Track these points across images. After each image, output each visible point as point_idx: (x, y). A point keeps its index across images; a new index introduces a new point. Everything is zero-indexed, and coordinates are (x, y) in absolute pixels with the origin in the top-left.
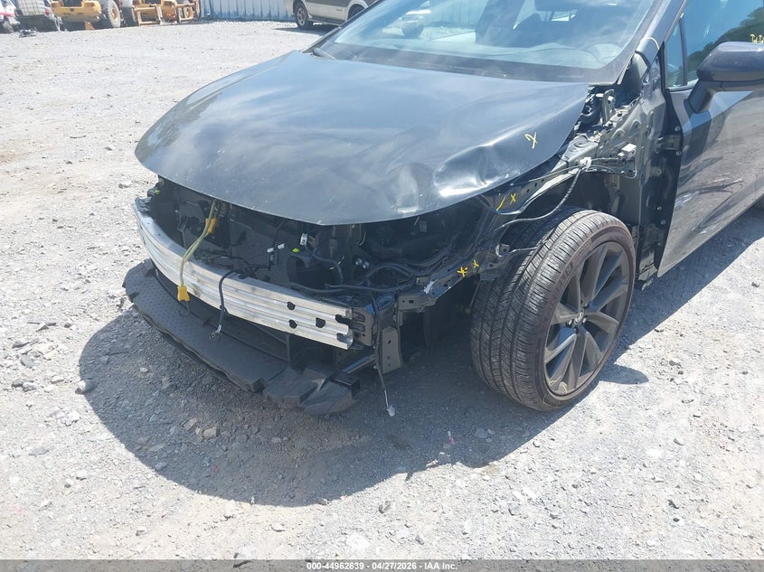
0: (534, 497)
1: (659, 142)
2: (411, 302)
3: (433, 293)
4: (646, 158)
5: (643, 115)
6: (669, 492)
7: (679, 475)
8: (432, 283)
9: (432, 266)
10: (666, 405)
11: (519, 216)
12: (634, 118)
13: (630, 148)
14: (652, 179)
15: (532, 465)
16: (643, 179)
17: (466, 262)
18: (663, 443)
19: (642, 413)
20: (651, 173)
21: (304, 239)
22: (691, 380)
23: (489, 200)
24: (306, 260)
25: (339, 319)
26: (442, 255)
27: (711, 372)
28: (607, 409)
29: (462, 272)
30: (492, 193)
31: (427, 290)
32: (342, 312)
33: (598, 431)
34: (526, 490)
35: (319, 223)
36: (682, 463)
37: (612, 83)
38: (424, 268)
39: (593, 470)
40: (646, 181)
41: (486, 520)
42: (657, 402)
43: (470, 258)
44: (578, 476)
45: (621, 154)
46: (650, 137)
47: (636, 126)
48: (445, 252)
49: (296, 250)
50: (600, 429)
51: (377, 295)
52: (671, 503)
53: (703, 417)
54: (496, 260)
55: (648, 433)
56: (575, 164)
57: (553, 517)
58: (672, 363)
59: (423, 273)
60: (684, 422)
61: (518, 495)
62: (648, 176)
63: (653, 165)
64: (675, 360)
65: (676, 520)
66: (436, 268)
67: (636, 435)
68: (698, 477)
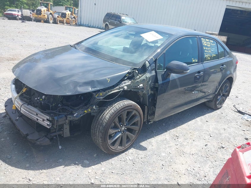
0: (131, 159)
1: (153, 84)
2: (70, 118)
3: (77, 116)
4: (148, 88)
5: (146, 77)
6: (163, 162)
7: (167, 160)
8: (76, 113)
9: (77, 109)
10: (171, 145)
11: (102, 99)
12: (144, 77)
13: (141, 85)
14: (151, 94)
15: (133, 152)
16: (148, 94)
17: (87, 109)
18: (166, 152)
19: (164, 146)
20: (151, 92)
21: (43, 97)
22: (179, 140)
23: (94, 94)
24: (42, 102)
25: (47, 120)
26: (80, 106)
27: (186, 139)
28: (156, 143)
29: (86, 112)
30: (95, 92)
31: (75, 115)
32: (48, 117)
33: (151, 148)
34: (129, 157)
35: (45, 93)
36: (169, 157)
37: (138, 68)
38: (75, 109)
39: (147, 155)
40: (149, 95)
41: (118, 162)
42: (169, 144)
43: (88, 108)
44: (143, 156)
45: (138, 87)
46: (150, 83)
47: (144, 80)
48: (81, 105)
49: (41, 100)
50: (152, 147)
51: (59, 115)
52: (163, 165)
53: (179, 149)
54: (94, 110)
55: (164, 150)
56: (123, 88)
57: (134, 164)
58: (176, 136)
59: (74, 110)
60: (174, 149)
61: (127, 158)
62: (150, 93)
63: (151, 90)
64: (177, 135)
65: (162, 168)
66: (78, 109)
67: (161, 150)
68: (171, 160)
